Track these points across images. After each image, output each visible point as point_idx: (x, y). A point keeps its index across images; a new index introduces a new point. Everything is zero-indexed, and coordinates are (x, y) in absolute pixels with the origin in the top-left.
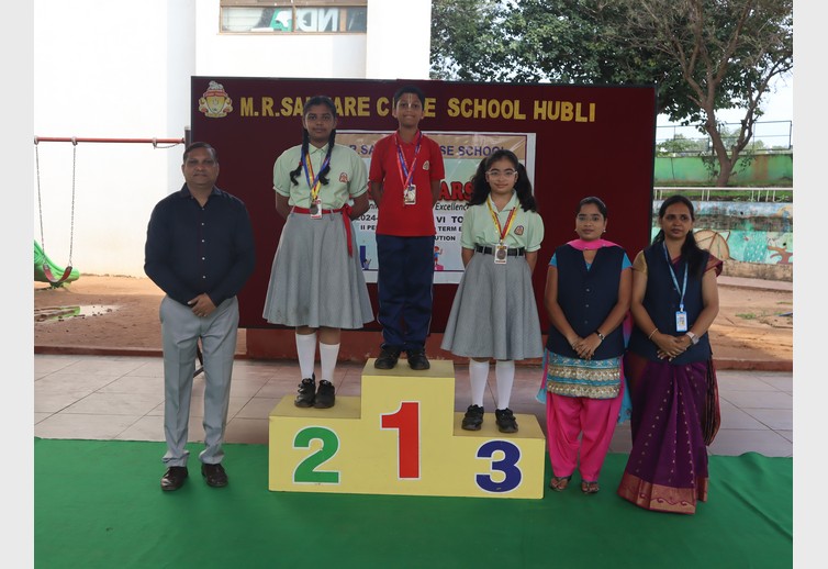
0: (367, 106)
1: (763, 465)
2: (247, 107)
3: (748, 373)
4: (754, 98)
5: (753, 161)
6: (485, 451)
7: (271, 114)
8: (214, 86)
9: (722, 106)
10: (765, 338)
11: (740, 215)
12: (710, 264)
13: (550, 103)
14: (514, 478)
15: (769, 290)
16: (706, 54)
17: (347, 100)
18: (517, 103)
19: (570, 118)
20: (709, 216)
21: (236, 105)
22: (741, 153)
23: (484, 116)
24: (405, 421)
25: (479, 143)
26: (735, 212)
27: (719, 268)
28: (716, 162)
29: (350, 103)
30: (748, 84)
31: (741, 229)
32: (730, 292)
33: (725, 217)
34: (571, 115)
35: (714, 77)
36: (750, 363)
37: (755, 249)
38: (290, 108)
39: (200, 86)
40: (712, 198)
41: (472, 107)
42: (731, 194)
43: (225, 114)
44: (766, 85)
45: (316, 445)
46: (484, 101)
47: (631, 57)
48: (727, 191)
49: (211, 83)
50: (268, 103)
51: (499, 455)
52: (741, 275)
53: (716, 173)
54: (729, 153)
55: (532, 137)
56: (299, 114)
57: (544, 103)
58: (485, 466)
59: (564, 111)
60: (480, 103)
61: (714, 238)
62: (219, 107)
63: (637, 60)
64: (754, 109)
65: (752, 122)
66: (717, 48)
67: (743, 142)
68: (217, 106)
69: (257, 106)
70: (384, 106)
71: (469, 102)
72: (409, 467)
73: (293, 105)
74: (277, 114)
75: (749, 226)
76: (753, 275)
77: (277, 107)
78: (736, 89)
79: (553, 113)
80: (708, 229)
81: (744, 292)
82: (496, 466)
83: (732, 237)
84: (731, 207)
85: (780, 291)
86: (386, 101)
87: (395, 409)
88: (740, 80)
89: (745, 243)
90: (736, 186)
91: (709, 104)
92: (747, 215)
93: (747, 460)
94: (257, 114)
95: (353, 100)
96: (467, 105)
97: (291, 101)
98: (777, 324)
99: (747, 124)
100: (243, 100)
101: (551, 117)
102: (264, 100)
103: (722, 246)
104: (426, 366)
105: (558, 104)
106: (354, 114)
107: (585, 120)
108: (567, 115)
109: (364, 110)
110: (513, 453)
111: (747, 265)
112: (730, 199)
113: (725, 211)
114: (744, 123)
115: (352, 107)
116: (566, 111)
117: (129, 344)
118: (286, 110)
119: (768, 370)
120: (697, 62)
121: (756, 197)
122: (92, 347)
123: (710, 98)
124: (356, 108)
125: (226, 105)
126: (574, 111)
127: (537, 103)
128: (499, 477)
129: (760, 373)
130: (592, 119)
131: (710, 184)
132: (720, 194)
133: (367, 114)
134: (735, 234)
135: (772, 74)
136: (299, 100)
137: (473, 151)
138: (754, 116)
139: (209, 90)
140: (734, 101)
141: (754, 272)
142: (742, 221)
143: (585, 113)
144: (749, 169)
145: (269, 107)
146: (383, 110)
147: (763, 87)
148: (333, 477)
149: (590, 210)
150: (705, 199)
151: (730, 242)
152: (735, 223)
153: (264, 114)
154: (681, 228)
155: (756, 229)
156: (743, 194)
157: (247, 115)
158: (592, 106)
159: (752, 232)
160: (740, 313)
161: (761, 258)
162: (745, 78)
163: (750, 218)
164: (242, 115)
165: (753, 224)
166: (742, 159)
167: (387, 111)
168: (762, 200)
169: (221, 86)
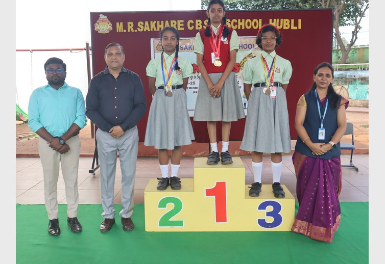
2: (120, 27)
4: (358, 21)
5: (358, 51)
6: (263, 206)
7: (132, 31)
8: (102, 17)
9: (341, 25)
11: (354, 77)
13: (278, 20)
14: (278, 221)
17: (172, 22)
18: (260, 20)
19: (288, 28)
20: (338, 78)
21: (114, 26)
22: (352, 47)
23: (243, 28)
24: (219, 192)
25: (241, 42)
26: (351, 76)
28: (340, 52)
29: (174, 23)
30: (354, 14)
31: (354, 84)
32: (352, 114)
33: (346, 78)
35: (338, 11)
37: (361, 93)
38: (142, 27)
39: (95, 17)
40: (340, 70)
41: (237, 24)
42: (348, 67)
43: (109, 32)
44: (364, 13)
45: (170, 206)
46: (243, 20)
48: (346, 66)
49: (100, 16)
50: (130, 25)
51: (270, 208)
52: (355, 106)
53: (339, 57)
54: (346, 48)
56: (147, 30)
57: (275, 20)
58: (262, 215)
60: (241, 21)
61: (342, 89)
62: (105, 28)
64: (357, 26)
65: (357, 32)
67: (352, 43)
68: (104, 27)
69: (125, 27)
70: (191, 25)
71: (235, 21)
72: (221, 216)
73: (144, 26)
74: (136, 31)
75: (358, 82)
76: (361, 106)
77: (136, 27)
78: (348, 16)
79: (279, 25)
80: (338, 85)
82: (268, 214)
83: (350, 88)
84: (349, 74)
86: (192, 22)
87: (212, 186)
88: (350, 12)
89: (356, 91)
90: (350, 63)
91: (336, 24)
92: (357, 77)
94: (125, 31)
95: (175, 22)
96: (234, 22)
97: (142, 23)
99: (355, 33)
100: (118, 24)
102: (129, 23)
103: (346, 93)
104: (231, 163)
105: (282, 20)
107: (296, 28)
108: (287, 26)
109: (181, 27)
110: (277, 207)
111: (358, 101)
112: (348, 70)
113: (346, 75)
114: (353, 33)
116: (286, 24)
118: (140, 28)
120: (330, 3)
121: (361, 68)
123: (337, 21)
124: (177, 26)
125: (109, 27)
126: (290, 24)
128: (270, 220)
130: (300, 27)
132: (343, 68)
133: (183, 29)
134: (351, 86)
135: (367, 8)
136: (147, 23)
138: (358, 29)
139: (99, 19)
140: (347, 22)
141: (362, 104)
142: (355, 80)
143: (296, 24)
144: (355, 55)
145: (131, 27)
146: (191, 26)
147: (362, 15)
148: (180, 223)
150: (336, 70)
151: (349, 90)
152: (352, 81)
153: (129, 31)
155: (362, 84)
156: (355, 67)
157: (120, 31)
158: (300, 21)
159: (360, 85)
160: (362, 125)
161: (365, 98)
162: (353, 11)
163: (359, 78)
164: (118, 31)
165: (360, 81)
166: (353, 50)
167: (193, 27)
168: (364, 69)
169: (106, 17)
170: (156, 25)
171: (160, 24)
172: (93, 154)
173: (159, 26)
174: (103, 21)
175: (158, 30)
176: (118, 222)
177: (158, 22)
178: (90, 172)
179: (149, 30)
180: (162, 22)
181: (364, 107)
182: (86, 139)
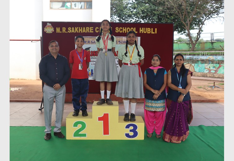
0: (93, 30)
1: (204, 128)
2: (58, 30)
3: (200, 103)
4: (200, 27)
5: (201, 44)
6: (128, 127)
7: (65, 32)
8: (48, 24)
9: (192, 29)
10: (205, 93)
11: (197, 59)
12: (189, 73)
13: (144, 28)
14: (136, 134)
15: (206, 80)
16: (187, 15)
17: (87, 28)
18: (135, 28)
19: (150, 33)
20: (189, 60)
21: (55, 30)
22: (197, 42)
23: (126, 32)
24: (105, 119)
25: (124, 40)
26: (196, 59)
27: (192, 74)
28: (191, 45)
29: (88, 29)
30: (199, 23)
31: (198, 63)
32: (195, 81)
33: (193, 60)
34: (150, 31)
35: (190, 21)
36: (201, 100)
37: (202, 69)
38: (70, 30)
39: (44, 24)
40: (190, 55)
41: (122, 30)
42: (195, 54)
43: (52, 32)
44: (204, 23)
45: (80, 126)
46: (126, 28)
47: (167, 16)
48: (194, 53)
49: (48, 23)
50: (64, 29)
51: (132, 128)
52: (198, 76)
53: (190, 48)
54: (194, 42)
55: (139, 38)
57: (143, 28)
58: (128, 131)
59: (148, 31)
61: (190, 66)
62: (50, 30)
63: (168, 16)
64: (200, 30)
66: (190, 13)
67: (198, 39)
68: (49, 30)
69: (61, 30)
70: (97, 30)
71: (121, 28)
72: (106, 132)
73: (71, 30)
74: (67, 32)
75: (200, 62)
76: (201, 76)
77: (67, 30)
78: (196, 24)
79: (145, 31)
80: (189, 63)
81: (199, 81)
82: (131, 131)
84: (195, 57)
85: (209, 80)
86: (98, 28)
87: (102, 115)
88: (197, 22)
89: (199, 67)
90: (196, 51)
91: (188, 28)
92: (199, 59)
93: (200, 127)
94: (61, 32)
95: (88, 28)
97: (71, 28)
98: (208, 89)
99: (199, 34)
100: (57, 28)
101: (145, 32)
102: (63, 28)
103: (193, 68)
105: (146, 28)
106: (89, 32)
107: (154, 33)
108: (149, 32)
109: (92, 31)
110: (135, 127)
111: (199, 73)
112: (194, 55)
113: (193, 58)
114: (198, 34)
115: (88, 30)
116: (149, 31)
117: (25, 99)
119: (206, 102)
120: (185, 17)
121: (201, 54)
122: (14, 100)
123: (189, 26)
124: (89, 30)
125: (52, 30)
126: (151, 30)
127: (140, 28)
128: (132, 134)
129: (203, 103)
130: (156, 33)
131: (189, 51)
132: (192, 54)
133: (93, 32)
134: (196, 65)
135: (205, 20)
136: (73, 28)
137: (123, 42)
138: (201, 32)
139: (47, 25)
140: (195, 27)
141: (201, 75)
142: (198, 61)
143: (154, 31)
144: (200, 47)
145: (64, 30)
148: (84, 135)
149: (156, 58)
150: (188, 55)
151: (195, 67)
152: (196, 61)
153: (63, 32)
154: (180, 63)
155: (202, 63)
156: (198, 54)
157: (58, 32)
158: (156, 29)
159: (201, 64)
160: (198, 87)
161: (203, 71)
162: (198, 21)
163: (200, 60)
164: (57, 32)
165: (201, 62)
166: (198, 44)
167: (98, 31)
168: (203, 55)
169: (51, 24)
170: (78, 29)
171: (81, 29)
172: (42, 100)
173: (80, 30)
174: (49, 26)
175: (79, 32)
176: (53, 135)
177: (79, 28)
178: (39, 109)
179: (74, 32)
180: (82, 28)
181: (202, 76)
182: (39, 93)
